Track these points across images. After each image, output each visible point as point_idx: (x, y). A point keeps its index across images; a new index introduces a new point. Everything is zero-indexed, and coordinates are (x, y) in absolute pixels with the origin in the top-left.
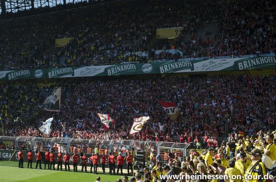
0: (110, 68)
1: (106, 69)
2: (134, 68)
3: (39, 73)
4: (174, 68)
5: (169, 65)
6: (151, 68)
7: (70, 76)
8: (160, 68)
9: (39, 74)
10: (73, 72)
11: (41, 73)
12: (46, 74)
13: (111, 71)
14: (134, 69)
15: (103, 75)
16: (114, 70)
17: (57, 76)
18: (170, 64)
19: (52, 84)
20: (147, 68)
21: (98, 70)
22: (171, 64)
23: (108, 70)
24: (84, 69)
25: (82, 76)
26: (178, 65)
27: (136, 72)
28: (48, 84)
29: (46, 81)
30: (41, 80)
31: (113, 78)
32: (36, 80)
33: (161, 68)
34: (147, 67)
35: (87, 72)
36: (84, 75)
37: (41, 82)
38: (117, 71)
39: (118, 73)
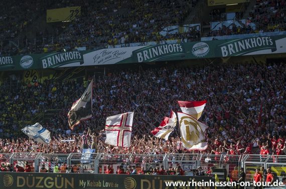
0: (141, 51)
1: (135, 53)
2: (179, 49)
3: (27, 61)
4: (244, 48)
5: (235, 43)
6: (206, 50)
7: (77, 64)
8: (222, 48)
9: (27, 62)
10: (82, 58)
11: (31, 62)
12: (38, 63)
13: (143, 56)
14: (180, 52)
16: (147, 52)
17: (56, 64)
18: (237, 42)
19: (47, 78)
20: (201, 50)
21: (121, 54)
22: (239, 43)
23: (138, 54)
24: (98, 53)
25: (96, 64)
26: (250, 43)
27: (182, 56)
28: (41, 78)
29: (37, 74)
30: (29, 72)
32: (21, 73)
33: (223, 50)
34: (201, 48)
35: (104, 58)
36: (99, 62)
37: (30, 75)
38: (153, 55)
39: (153, 58)
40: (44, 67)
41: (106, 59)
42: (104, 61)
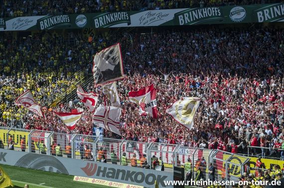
3: (81, 20)
6: (243, 14)
7: (125, 25)
9: (81, 22)
10: (129, 20)
11: (85, 21)
12: (91, 22)
15: (173, 24)
16: (187, 17)
17: (107, 24)
21: (164, 16)
24: (144, 14)
25: (142, 25)
27: (221, 21)
30: (86, 30)
31: (187, 29)
34: (238, 13)
35: (149, 19)
36: (144, 24)
37: (88, 32)
38: (193, 18)
39: (194, 21)
40: (96, 27)
41: (150, 20)
42: (149, 22)
